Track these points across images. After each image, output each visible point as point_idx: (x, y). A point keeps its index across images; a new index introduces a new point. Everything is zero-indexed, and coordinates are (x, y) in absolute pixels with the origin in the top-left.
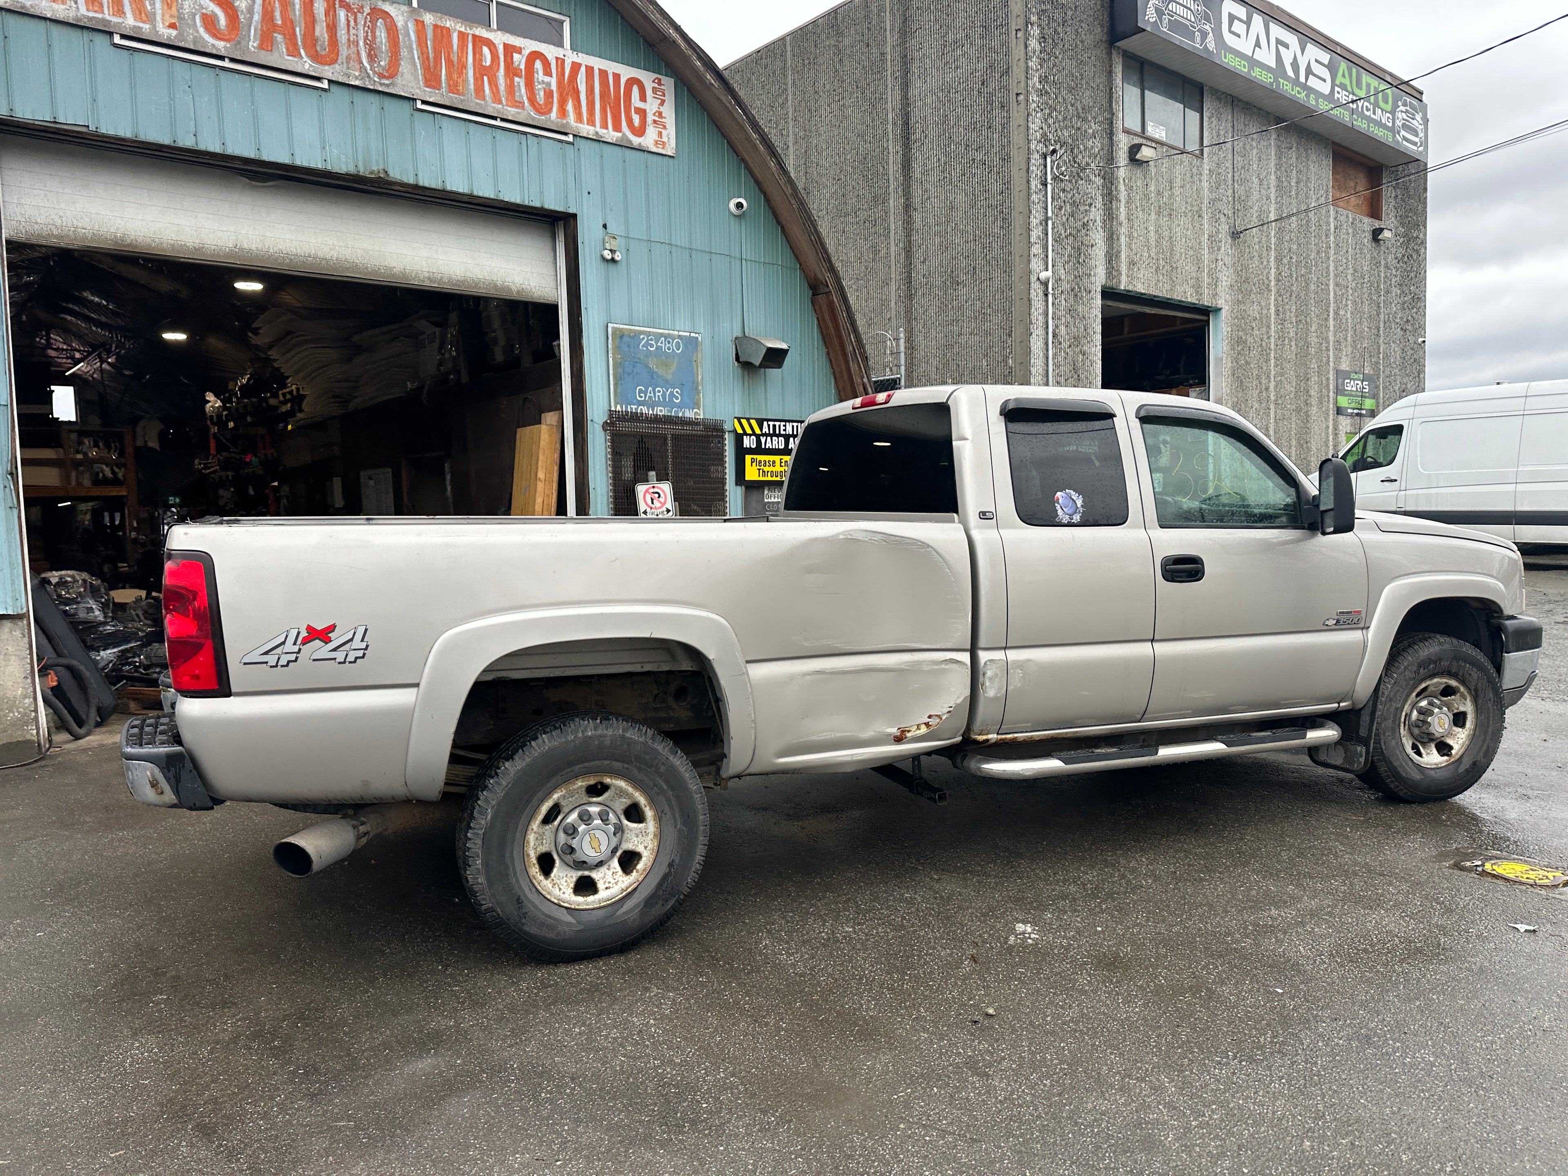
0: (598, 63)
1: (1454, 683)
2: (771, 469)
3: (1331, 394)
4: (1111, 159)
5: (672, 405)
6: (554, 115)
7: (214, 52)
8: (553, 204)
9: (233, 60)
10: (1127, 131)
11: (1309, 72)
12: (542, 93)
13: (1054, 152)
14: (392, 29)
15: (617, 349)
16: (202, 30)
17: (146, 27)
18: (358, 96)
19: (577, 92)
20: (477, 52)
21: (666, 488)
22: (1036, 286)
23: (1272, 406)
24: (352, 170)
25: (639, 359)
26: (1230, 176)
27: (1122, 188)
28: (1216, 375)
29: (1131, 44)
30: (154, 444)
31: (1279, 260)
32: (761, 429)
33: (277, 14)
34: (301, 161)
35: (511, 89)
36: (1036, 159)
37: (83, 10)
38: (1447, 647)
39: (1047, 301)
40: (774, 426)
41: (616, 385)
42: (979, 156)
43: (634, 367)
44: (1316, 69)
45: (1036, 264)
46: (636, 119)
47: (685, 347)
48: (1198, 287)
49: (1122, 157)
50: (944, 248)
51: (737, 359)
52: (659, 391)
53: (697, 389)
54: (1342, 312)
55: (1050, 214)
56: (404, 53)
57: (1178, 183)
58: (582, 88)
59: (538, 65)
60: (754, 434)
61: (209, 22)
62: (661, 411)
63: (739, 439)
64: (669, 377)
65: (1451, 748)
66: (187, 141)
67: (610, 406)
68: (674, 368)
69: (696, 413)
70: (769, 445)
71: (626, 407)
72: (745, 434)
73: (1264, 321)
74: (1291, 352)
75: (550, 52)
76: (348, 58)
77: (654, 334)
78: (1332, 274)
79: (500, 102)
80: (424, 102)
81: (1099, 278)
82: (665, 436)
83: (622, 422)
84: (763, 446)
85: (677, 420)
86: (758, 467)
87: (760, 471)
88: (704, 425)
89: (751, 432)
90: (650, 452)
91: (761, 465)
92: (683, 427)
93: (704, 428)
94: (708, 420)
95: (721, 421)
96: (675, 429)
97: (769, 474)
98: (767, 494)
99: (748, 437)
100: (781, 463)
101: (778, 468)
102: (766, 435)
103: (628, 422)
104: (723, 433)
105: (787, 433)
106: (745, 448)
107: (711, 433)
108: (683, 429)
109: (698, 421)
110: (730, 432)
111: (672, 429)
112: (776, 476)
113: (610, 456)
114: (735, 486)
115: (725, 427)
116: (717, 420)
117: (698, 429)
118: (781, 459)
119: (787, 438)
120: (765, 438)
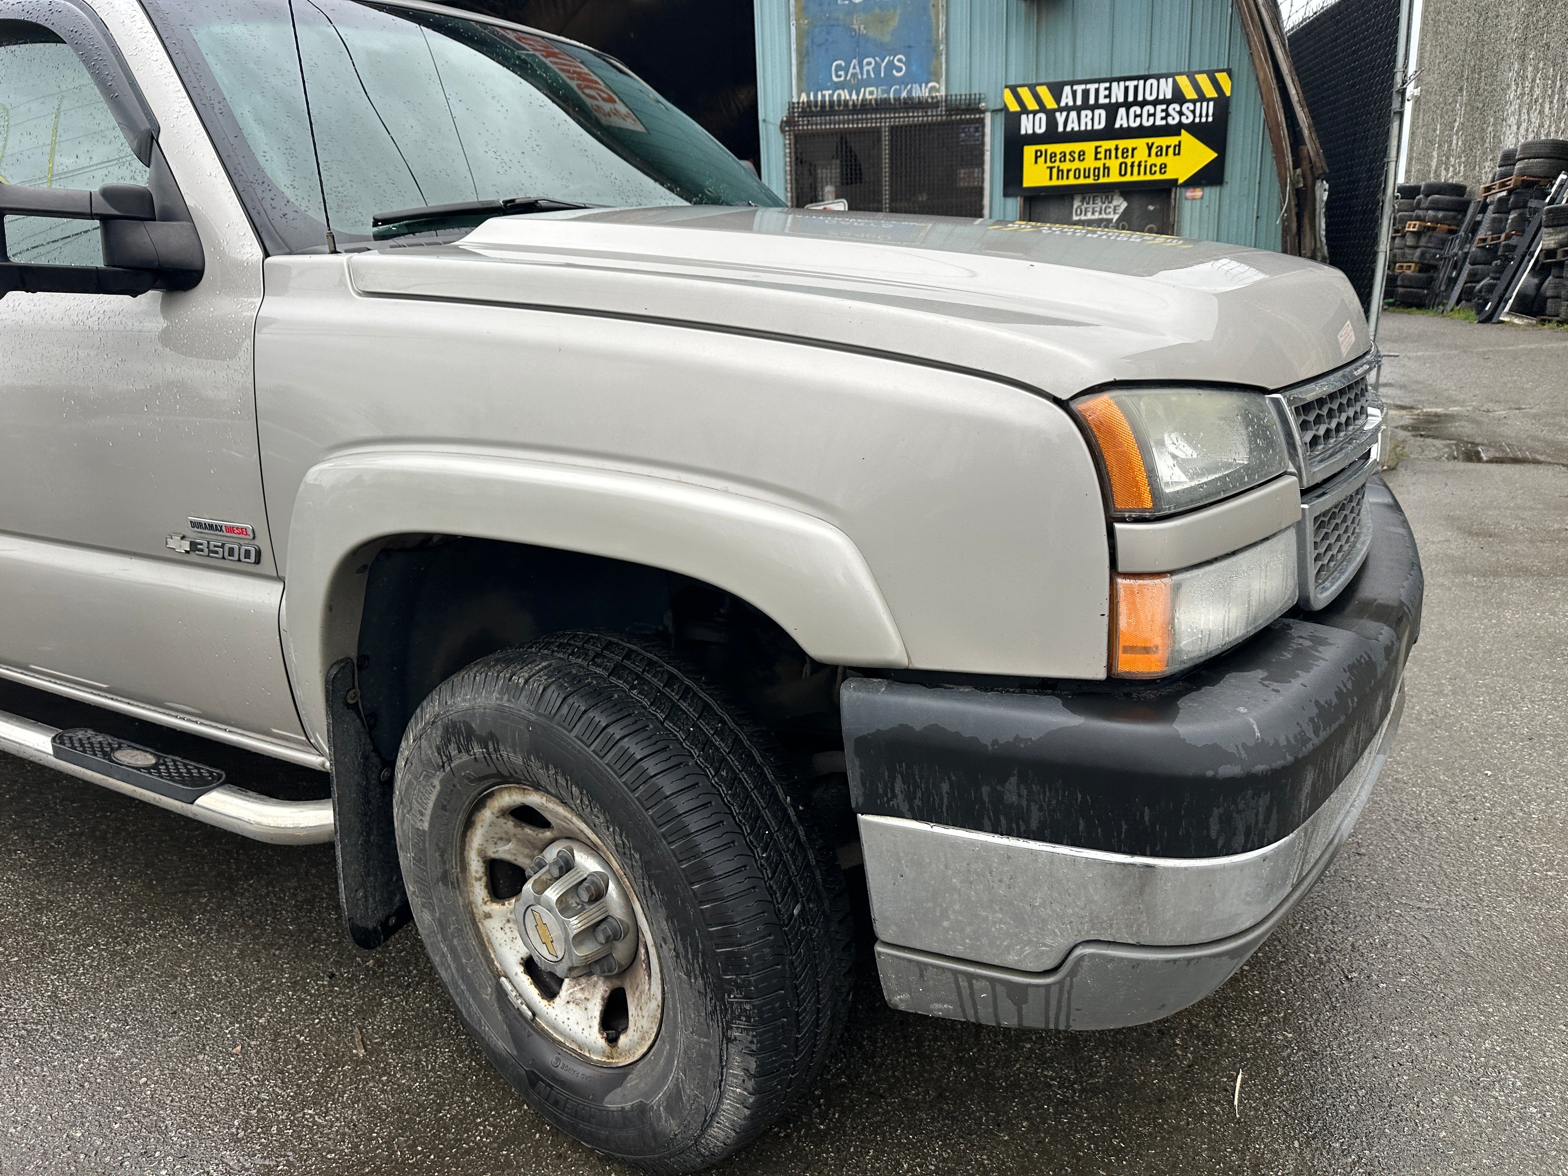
2: (1076, 164)
5: (889, 80)
15: (803, 12)
25: (837, 19)
32: (1058, 100)
40: (1086, 93)
41: (800, 64)
43: (828, 33)
52: (869, 64)
53: (935, 50)
60: (1042, 108)
62: (870, 94)
63: (1012, 121)
64: (887, 39)
65: (627, 1025)
67: (792, 97)
68: (895, 23)
69: (932, 89)
70: (1073, 125)
71: (816, 96)
72: (1024, 110)
82: (878, 130)
83: (808, 117)
84: (1061, 129)
85: (897, 103)
86: (1049, 164)
87: (1055, 171)
88: (946, 106)
89: (1037, 108)
90: (856, 156)
91: (1055, 161)
92: (908, 113)
93: (946, 111)
94: (954, 98)
95: (978, 96)
96: (895, 118)
97: (1071, 174)
98: (1079, 207)
99: (1031, 116)
100: (1097, 153)
101: (1090, 163)
102: (1068, 109)
103: (816, 116)
104: (982, 116)
105: (1113, 100)
106: (1023, 136)
107: (958, 117)
108: (908, 117)
109: (935, 100)
110: (994, 111)
111: (890, 118)
112: (1085, 177)
113: (788, 168)
114: (1002, 198)
115: (983, 104)
116: (970, 95)
117: (934, 113)
118: (1097, 148)
119: (1112, 110)
120: (1065, 114)
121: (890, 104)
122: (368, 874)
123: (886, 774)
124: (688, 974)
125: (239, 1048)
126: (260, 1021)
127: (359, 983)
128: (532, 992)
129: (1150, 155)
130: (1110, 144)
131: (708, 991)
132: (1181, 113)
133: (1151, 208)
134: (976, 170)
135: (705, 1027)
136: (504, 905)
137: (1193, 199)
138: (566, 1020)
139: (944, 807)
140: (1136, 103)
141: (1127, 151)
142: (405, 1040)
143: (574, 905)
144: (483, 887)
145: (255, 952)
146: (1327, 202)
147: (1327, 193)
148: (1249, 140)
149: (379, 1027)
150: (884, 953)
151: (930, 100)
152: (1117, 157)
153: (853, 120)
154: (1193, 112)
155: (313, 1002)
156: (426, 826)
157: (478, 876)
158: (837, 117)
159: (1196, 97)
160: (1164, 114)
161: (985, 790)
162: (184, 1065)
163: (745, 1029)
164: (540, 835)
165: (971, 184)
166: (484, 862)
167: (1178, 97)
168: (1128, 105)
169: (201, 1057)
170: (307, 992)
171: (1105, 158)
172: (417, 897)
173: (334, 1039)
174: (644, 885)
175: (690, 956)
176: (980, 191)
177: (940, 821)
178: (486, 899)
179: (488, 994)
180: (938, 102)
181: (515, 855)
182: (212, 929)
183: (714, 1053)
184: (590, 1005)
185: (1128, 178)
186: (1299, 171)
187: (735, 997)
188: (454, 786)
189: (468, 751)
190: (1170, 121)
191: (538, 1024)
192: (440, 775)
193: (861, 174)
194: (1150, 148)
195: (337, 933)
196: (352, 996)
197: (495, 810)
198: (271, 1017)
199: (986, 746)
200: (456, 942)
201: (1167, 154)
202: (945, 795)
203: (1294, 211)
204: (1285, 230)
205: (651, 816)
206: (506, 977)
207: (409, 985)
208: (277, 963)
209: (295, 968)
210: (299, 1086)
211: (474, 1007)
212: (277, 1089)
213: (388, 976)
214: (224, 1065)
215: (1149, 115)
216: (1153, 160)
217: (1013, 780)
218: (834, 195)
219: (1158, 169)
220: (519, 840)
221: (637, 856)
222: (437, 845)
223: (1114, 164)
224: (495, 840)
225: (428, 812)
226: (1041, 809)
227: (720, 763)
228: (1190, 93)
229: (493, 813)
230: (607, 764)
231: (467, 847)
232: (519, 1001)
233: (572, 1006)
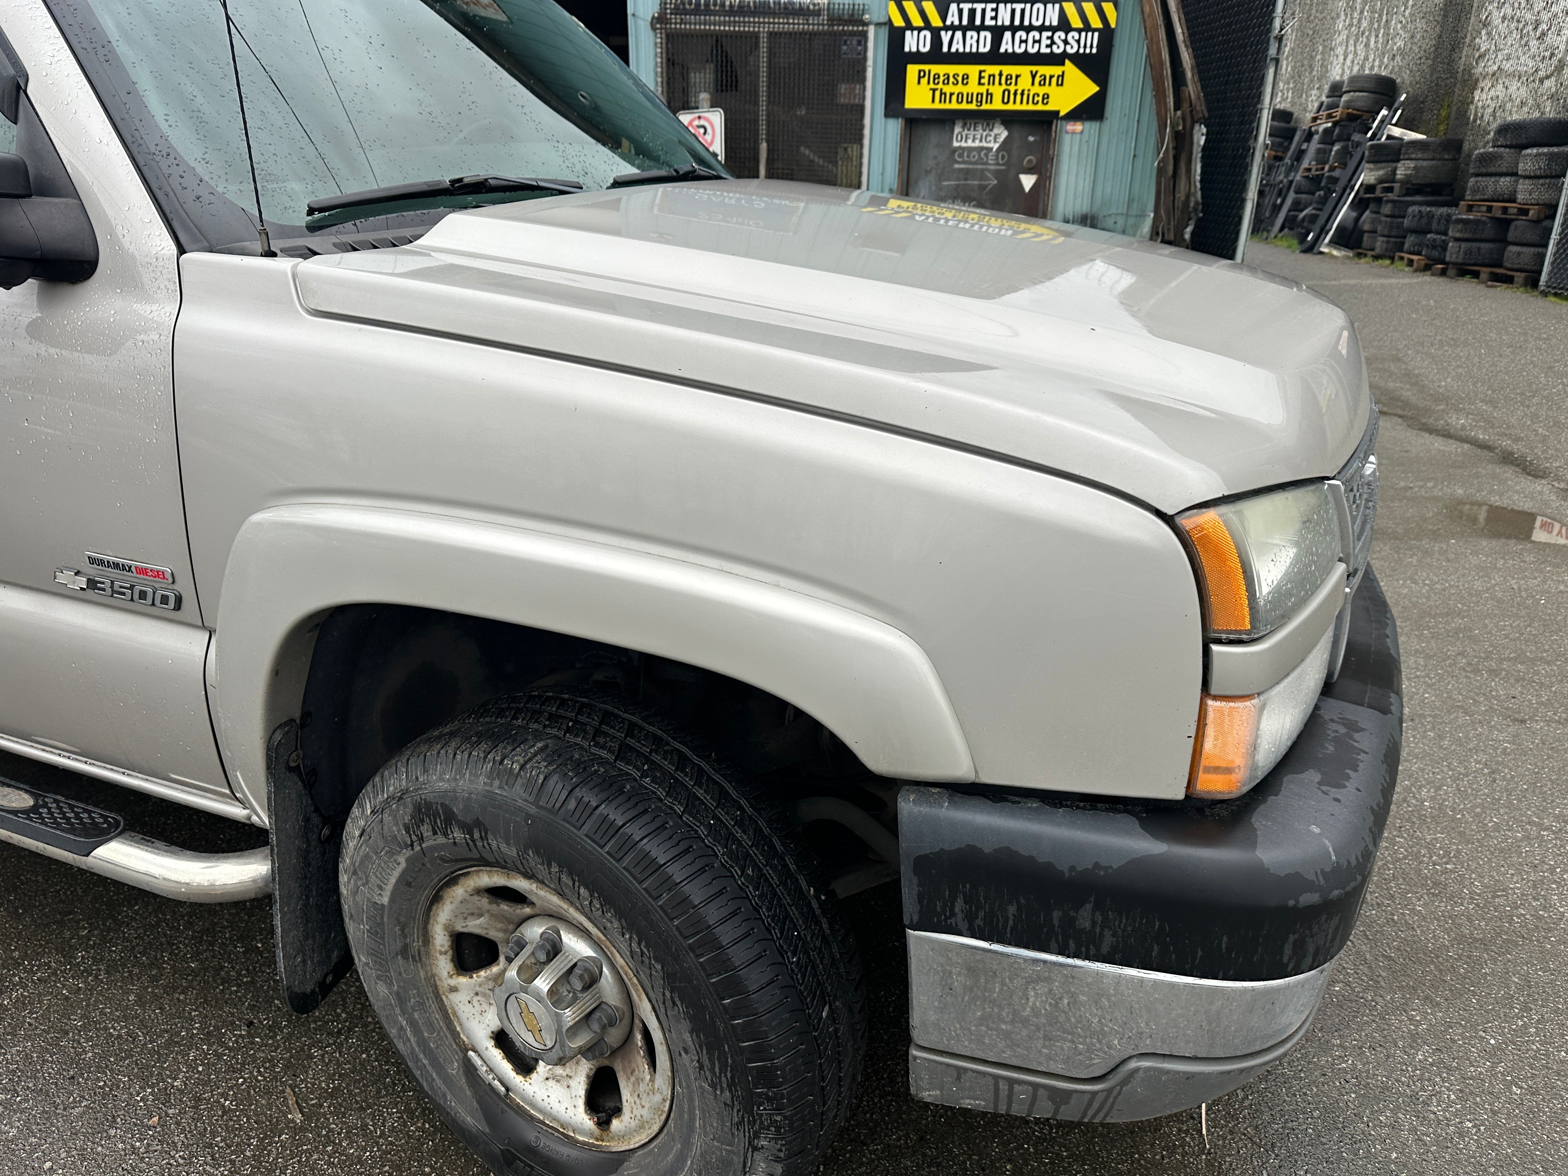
2: (959, 88)
21: (718, 117)
32: (944, 18)
40: (972, 12)
60: (928, 25)
63: (896, 37)
65: (621, 1108)
70: (958, 46)
72: (909, 26)
82: (756, 36)
83: (681, 14)
84: (945, 49)
85: (777, 7)
86: (932, 86)
87: (938, 93)
88: (828, 15)
89: (921, 24)
90: (732, 62)
91: (938, 83)
92: (788, 19)
93: (828, 20)
94: (836, 6)
95: (861, 7)
96: (774, 23)
97: (954, 98)
98: (960, 133)
99: (915, 33)
100: (980, 78)
101: (973, 87)
102: (953, 28)
103: (691, 15)
104: (865, 28)
105: (1000, 23)
106: (907, 53)
107: (841, 28)
108: (789, 24)
109: (817, 8)
110: (878, 25)
111: (769, 23)
112: (967, 102)
113: (659, 70)
114: (883, 119)
115: (867, 16)
116: (854, 5)
117: (816, 22)
118: (980, 72)
119: (998, 32)
120: (950, 33)
121: (769, 7)
122: (306, 938)
123: (947, 893)
124: (713, 1086)
125: (156, 1119)
126: (176, 1084)
127: (282, 1032)
128: (506, 1068)
129: (1033, 84)
130: (994, 69)
131: (736, 1103)
132: (1066, 42)
133: (1031, 139)
134: (858, 87)
135: (730, 1136)
136: (472, 977)
137: (1074, 133)
138: (546, 1098)
139: (1009, 928)
140: (1021, 27)
141: (1011, 78)
142: (345, 1100)
143: (566, 993)
144: (448, 961)
145: (156, 997)
146: (1205, 149)
147: (1204, 138)
148: (1131, 76)
149: (313, 1084)
150: (920, 1058)
151: (811, 7)
152: (1000, 84)
153: (730, 22)
154: (1078, 41)
155: (234, 1057)
156: (385, 900)
157: (443, 950)
158: (712, 18)
159: (1081, 26)
160: (1049, 42)
161: (1056, 915)
162: (94, 1143)
163: (773, 1138)
164: (518, 911)
165: (852, 101)
166: (451, 936)
167: (1064, 25)
168: (1013, 29)
169: (112, 1132)
170: (223, 1044)
171: (989, 84)
172: (371, 969)
173: (263, 1102)
174: (664, 995)
175: (717, 1070)
176: (861, 109)
177: (1000, 941)
178: (452, 973)
179: (454, 1069)
180: (819, 10)
181: (486, 929)
182: (100, 970)
183: (737, 1161)
184: (572, 1083)
185: (1010, 107)
186: (1179, 113)
187: (765, 1109)
188: (423, 865)
189: (446, 835)
190: (1056, 50)
191: (511, 1098)
192: (408, 853)
193: (737, 81)
194: (1034, 77)
195: (247, 970)
196: (277, 1049)
197: (469, 889)
198: (187, 1078)
199: (1062, 872)
200: (416, 1017)
201: (1050, 84)
202: (1011, 917)
203: (1171, 153)
204: (1161, 171)
205: (677, 927)
206: (475, 1051)
207: (339, 1032)
208: (184, 1010)
209: (207, 1017)
210: (232, 1162)
211: (438, 1082)
212: (208, 1168)
213: (315, 1022)
214: (141, 1140)
215: (1035, 42)
216: (1036, 89)
217: (1089, 906)
218: (709, 102)
219: (1040, 99)
220: (492, 915)
221: (659, 967)
222: (398, 919)
223: (997, 91)
224: (465, 915)
225: (389, 888)
226: (1114, 935)
227: (743, 859)
228: (1076, 22)
229: (466, 891)
230: (624, 868)
231: (431, 921)
232: (491, 1077)
233: (551, 1083)
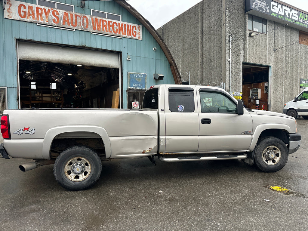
0: (127, 23)
1: (275, 147)
3: (299, 84)
4: (245, 36)
5: (140, 87)
6: (118, 33)
7: (55, 25)
8: (117, 50)
9: (58, 27)
10: (249, 30)
11: (292, 15)
12: (116, 30)
13: (231, 35)
14: (87, 20)
15: (129, 77)
16: (52, 22)
17: (43, 22)
18: (80, 32)
19: (123, 29)
20: (103, 23)
21: (138, 103)
22: (227, 63)
23: (284, 86)
24: (79, 45)
25: (134, 78)
26: (274, 38)
27: (247, 42)
28: (270, 80)
29: (249, 12)
30: (66, 93)
31: (286, 55)
33: (66, 18)
34: (70, 44)
35: (110, 29)
36: (227, 37)
37: (32, 20)
38: (273, 139)
39: (230, 65)
41: (129, 83)
42: (216, 36)
43: (133, 80)
44: (294, 15)
45: (227, 58)
46: (134, 34)
47: (143, 76)
48: (265, 62)
49: (248, 35)
50: (209, 55)
51: (154, 78)
52: (138, 84)
53: (146, 84)
54: (302, 66)
55: (230, 47)
56: (89, 24)
57: (261, 40)
58: (124, 28)
59: (115, 24)
61: (54, 20)
62: (138, 88)
64: (140, 82)
65: (275, 161)
66: (49, 41)
67: (128, 87)
68: (141, 80)
69: (145, 88)
71: (131, 87)
73: (282, 68)
74: (289, 75)
75: (117, 22)
76: (79, 25)
77: (137, 74)
78: (299, 58)
79: (107, 32)
80: (93, 32)
81: (242, 60)
82: (139, 93)
90: (136, 96)
96: (141, 91)
103: (131, 90)
113: (127, 97)
150: (290, 150)
153: (136, 91)
